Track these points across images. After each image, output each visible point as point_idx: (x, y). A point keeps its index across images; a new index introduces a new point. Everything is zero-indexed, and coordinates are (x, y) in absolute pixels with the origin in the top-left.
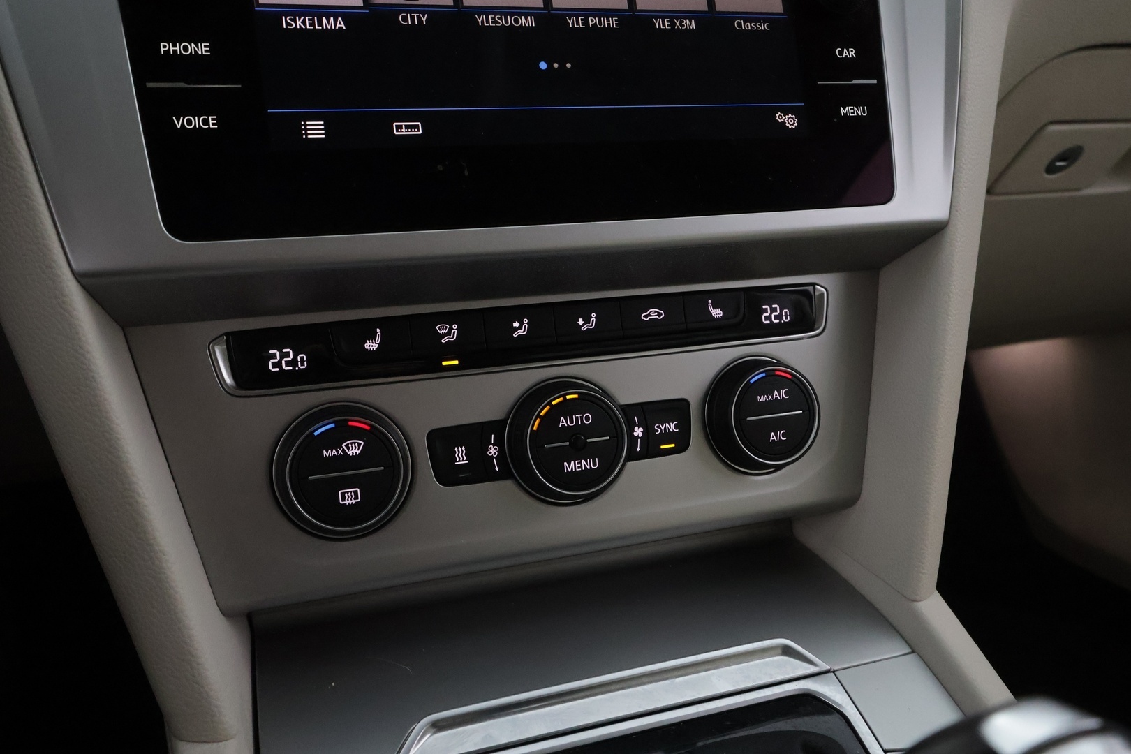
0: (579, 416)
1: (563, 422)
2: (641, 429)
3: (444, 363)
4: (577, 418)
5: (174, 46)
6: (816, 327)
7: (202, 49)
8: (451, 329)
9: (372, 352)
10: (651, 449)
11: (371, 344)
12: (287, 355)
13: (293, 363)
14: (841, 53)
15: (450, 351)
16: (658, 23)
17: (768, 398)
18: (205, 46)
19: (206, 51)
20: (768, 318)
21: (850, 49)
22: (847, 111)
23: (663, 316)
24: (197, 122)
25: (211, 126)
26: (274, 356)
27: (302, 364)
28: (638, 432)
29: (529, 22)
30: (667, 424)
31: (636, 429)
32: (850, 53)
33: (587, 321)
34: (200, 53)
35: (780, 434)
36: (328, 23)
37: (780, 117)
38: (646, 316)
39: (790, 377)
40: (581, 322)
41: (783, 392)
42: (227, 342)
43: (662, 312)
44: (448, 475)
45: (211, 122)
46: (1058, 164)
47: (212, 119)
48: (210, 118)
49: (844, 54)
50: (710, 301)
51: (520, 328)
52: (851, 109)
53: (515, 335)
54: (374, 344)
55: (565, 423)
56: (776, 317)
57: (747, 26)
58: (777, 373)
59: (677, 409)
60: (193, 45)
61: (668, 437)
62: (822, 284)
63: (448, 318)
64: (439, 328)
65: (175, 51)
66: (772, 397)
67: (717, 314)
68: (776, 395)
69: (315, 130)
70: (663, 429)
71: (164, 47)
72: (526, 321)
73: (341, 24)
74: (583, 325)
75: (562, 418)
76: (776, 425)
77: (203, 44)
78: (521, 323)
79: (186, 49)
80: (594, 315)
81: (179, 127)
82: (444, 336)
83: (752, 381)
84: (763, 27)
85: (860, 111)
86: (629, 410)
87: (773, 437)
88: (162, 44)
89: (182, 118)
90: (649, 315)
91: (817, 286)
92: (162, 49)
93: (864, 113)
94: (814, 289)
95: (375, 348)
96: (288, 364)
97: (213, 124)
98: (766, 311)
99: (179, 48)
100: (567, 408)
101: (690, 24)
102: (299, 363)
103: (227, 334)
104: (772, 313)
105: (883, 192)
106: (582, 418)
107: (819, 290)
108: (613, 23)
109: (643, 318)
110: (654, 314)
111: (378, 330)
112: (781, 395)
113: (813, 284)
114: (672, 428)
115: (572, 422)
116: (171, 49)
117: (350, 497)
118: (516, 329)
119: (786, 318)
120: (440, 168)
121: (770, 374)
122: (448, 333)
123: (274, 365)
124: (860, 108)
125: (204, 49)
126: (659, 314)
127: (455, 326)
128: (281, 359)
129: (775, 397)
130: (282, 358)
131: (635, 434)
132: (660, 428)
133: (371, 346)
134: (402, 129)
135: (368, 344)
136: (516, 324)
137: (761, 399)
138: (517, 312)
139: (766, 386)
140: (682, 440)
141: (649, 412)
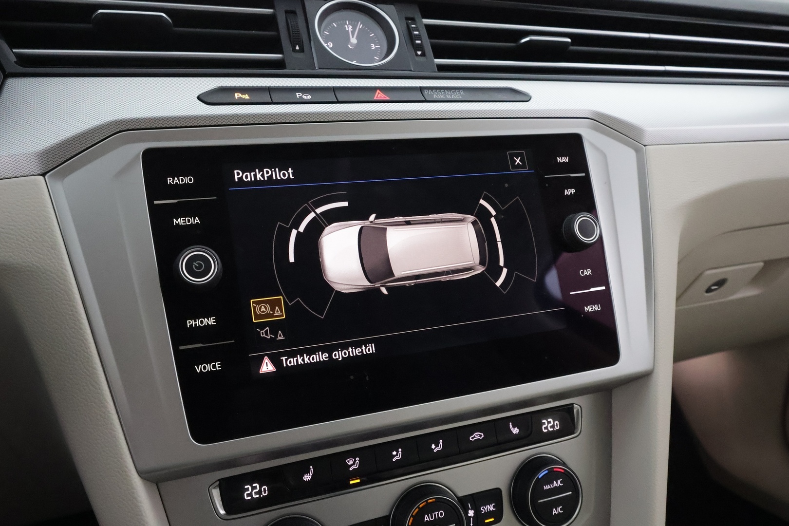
0: (436, 513)
1: (427, 518)
2: (473, 511)
3: (351, 482)
4: (435, 515)
5: (195, 321)
6: (575, 431)
7: (211, 321)
8: (355, 461)
9: (308, 481)
10: (479, 522)
11: (307, 476)
12: (256, 487)
13: (260, 492)
14: (583, 273)
15: (355, 474)
17: (550, 486)
18: (213, 319)
19: (214, 322)
20: (546, 428)
21: (588, 270)
22: (588, 309)
23: (483, 436)
24: (209, 367)
25: (217, 369)
26: (248, 489)
27: (265, 493)
28: (471, 513)
30: (488, 506)
31: (470, 511)
32: (588, 272)
33: (437, 446)
34: (210, 324)
35: (559, 509)
38: (472, 438)
39: (563, 471)
40: (433, 446)
41: (559, 482)
42: (220, 486)
43: (482, 434)
45: (217, 366)
46: (713, 288)
47: (218, 364)
48: (217, 363)
49: (585, 273)
50: (511, 424)
51: (397, 455)
52: (591, 307)
53: (394, 460)
54: (309, 476)
55: (428, 519)
56: (551, 427)
58: (555, 470)
59: (493, 495)
60: (206, 319)
61: (489, 514)
62: (578, 404)
63: (352, 453)
64: (348, 461)
65: (196, 325)
66: (553, 486)
67: (515, 431)
68: (555, 484)
70: (486, 509)
71: (190, 323)
72: (400, 450)
74: (435, 448)
75: (426, 516)
76: (555, 503)
77: (212, 318)
78: (398, 452)
79: (202, 322)
80: (441, 441)
81: (198, 371)
82: (351, 465)
83: (540, 477)
85: (596, 308)
86: (464, 501)
87: (554, 512)
88: (188, 321)
89: (200, 366)
90: (475, 437)
91: (574, 405)
92: (188, 324)
93: (599, 308)
94: (573, 406)
95: (309, 479)
96: (256, 493)
97: (219, 367)
98: (544, 424)
99: (198, 323)
100: (429, 509)
102: (263, 492)
103: (219, 480)
104: (548, 424)
105: (611, 356)
106: (438, 514)
107: (576, 408)
109: (471, 439)
110: (477, 436)
111: (311, 467)
112: (558, 483)
113: (572, 404)
114: (491, 508)
115: (432, 518)
116: (194, 323)
118: (394, 456)
119: (557, 427)
120: (352, 377)
121: (551, 471)
122: (353, 464)
123: (248, 495)
124: (596, 306)
125: (212, 321)
126: (481, 436)
127: (357, 459)
129: (554, 485)
130: (252, 490)
131: (469, 515)
132: (484, 509)
133: (307, 477)
135: (305, 477)
136: (395, 453)
137: (546, 487)
138: (395, 445)
139: (548, 479)
140: (498, 515)
141: (477, 499)
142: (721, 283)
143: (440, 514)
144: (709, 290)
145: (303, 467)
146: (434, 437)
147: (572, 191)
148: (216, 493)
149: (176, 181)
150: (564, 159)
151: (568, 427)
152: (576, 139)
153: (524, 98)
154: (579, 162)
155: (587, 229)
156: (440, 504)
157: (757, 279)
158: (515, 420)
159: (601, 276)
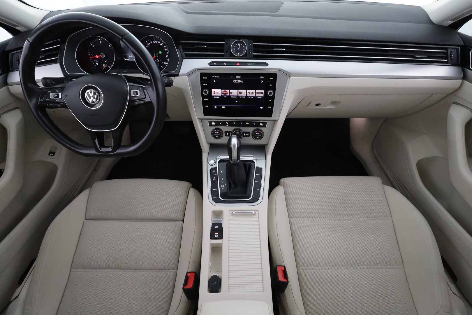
3: (227, 126)
6: (266, 127)
7: (207, 100)
10: (246, 136)
16: (249, 97)
22: (269, 107)
24: (207, 106)
27: (215, 124)
28: (244, 134)
29: (236, 97)
35: (258, 137)
36: (218, 97)
37: (261, 107)
41: (259, 133)
44: (226, 135)
53: (234, 124)
57: (259, 97)
58: (259, 131)
59: (249, 133)
61: (247, 135)
63: (227, 122)
67: (255, 124)
69: (216, 107)
71: (205, 100)
73: (219, 97)
74: (240, 124)
83: (256, 132)
84: (261, 98)
85: (270, 107)
86: (244, 132)
89: (205, 106)
101: (252, 97)
104: (261, 124)
107: (267, 123)
108: (244, 97)
109: (246, 124)
110: (248, 123)
114: (248, 134)
117: (217, 136)
119: (263, 125)
122: (227, 123)
128: (213, 123)
132: (247, 134)
133: (220, 123)
134: (223, 107)
138: (234, 122)
140: (249, 136)
141: (246, 133)
142: (319, 104)
143: (238, 133)
144: (316, 105)
145: (220, 122)
146: (241, 122)
147: (272, 85)
148: (208, 122)
149: (204, 78)
150: (272, 79)
151: (265, 125)
152: (275, 74)
154: (275, 79)
157: (332, 104)
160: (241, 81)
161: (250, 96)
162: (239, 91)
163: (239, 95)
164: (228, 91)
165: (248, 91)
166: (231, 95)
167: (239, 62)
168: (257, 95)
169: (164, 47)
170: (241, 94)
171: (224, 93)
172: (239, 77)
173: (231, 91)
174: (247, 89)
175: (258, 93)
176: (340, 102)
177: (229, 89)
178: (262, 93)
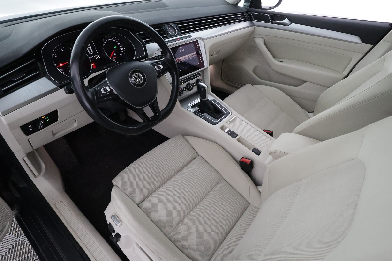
29: (184, 61)
40: (188, 79)
44: (184, 90)
49: (200, 57)
53: (186, 81)
59: (195, 83)
61: (194, 85)
84: (196, 57)
91: (200, 73)
101: (192, 58)
104: (198, 75)
105: (204, 66)
108: (188, 60)
110: (192, 77)
122: (182, 82)
124: (202, 61)
134: (180, 70)
138: (185, 79)
139: (199, 81)
140: (195, 85)
142: (212, 55)
143: (191, 85)
147: (198, 48)
150: (196, 44)
151: (200, 75)
152: (197, 41)
153: (191, 36)
154: (198, 44)
155: (200, 53)
156: (191, 84)
157: (217, 54)
158: (195, 75)
159: (202, 58)
160: (183, 50)
161: (190, 58)
162: (185, 56)
163: (186, 59)
164: (179, 58)
165: (189, 55)
166: (182, 60)
167: (179, 38)
168: (194, 56)
169: (117, 42)
170: (186, 58)
171: (178, 60)
172: (182, 48)
173: (181, 58)
174: (188, 54)
175: (194, 55)
176: (220, 50)
177: (180, 57)
178: (195, 54)
